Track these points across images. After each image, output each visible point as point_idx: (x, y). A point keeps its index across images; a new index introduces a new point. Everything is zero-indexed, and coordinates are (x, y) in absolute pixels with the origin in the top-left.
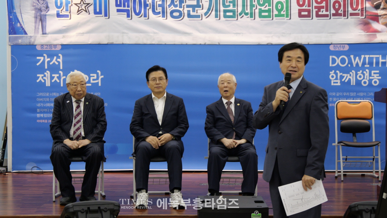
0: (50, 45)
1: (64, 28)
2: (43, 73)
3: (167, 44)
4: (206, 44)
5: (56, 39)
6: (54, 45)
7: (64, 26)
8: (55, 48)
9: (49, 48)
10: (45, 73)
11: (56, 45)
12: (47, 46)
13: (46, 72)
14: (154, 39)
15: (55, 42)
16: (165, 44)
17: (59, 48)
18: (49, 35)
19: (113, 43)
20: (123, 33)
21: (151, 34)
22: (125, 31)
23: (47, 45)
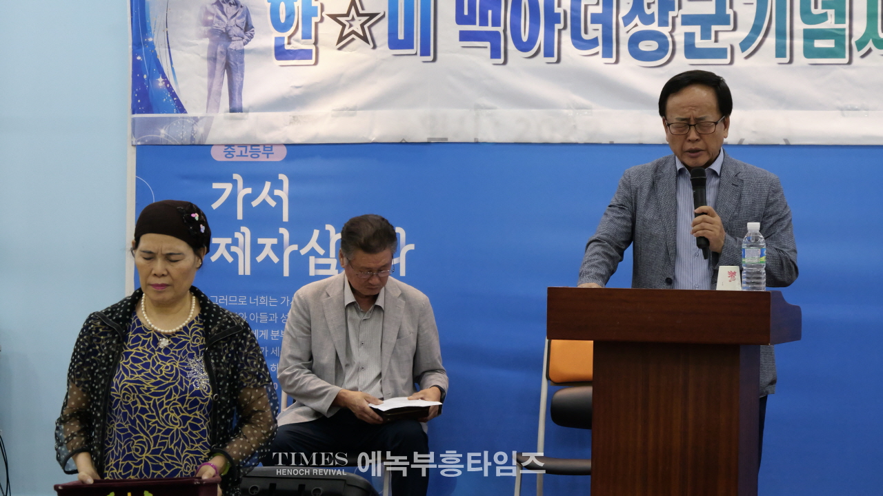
0: (252, 145)
1: (297, 92)
2: (232, 236)
3: (616, 142)
4: (746, 142)
5: (272, 128)
6: (264, 145)
7: (297, 84)
8: (268, 154)
9: (249, 154)
10: (237, 235)
11: (272, 145)
12: (243, 149)
13: (239, 231)
14: (575, 127)
15: (268, 138)
16: (612, 144)
17: (279, 155)
18: (251, 115)
19: (447, 139)
20: (478, 107)
21: (566, 111)
22: (485, 101)
23: (245, 146)
